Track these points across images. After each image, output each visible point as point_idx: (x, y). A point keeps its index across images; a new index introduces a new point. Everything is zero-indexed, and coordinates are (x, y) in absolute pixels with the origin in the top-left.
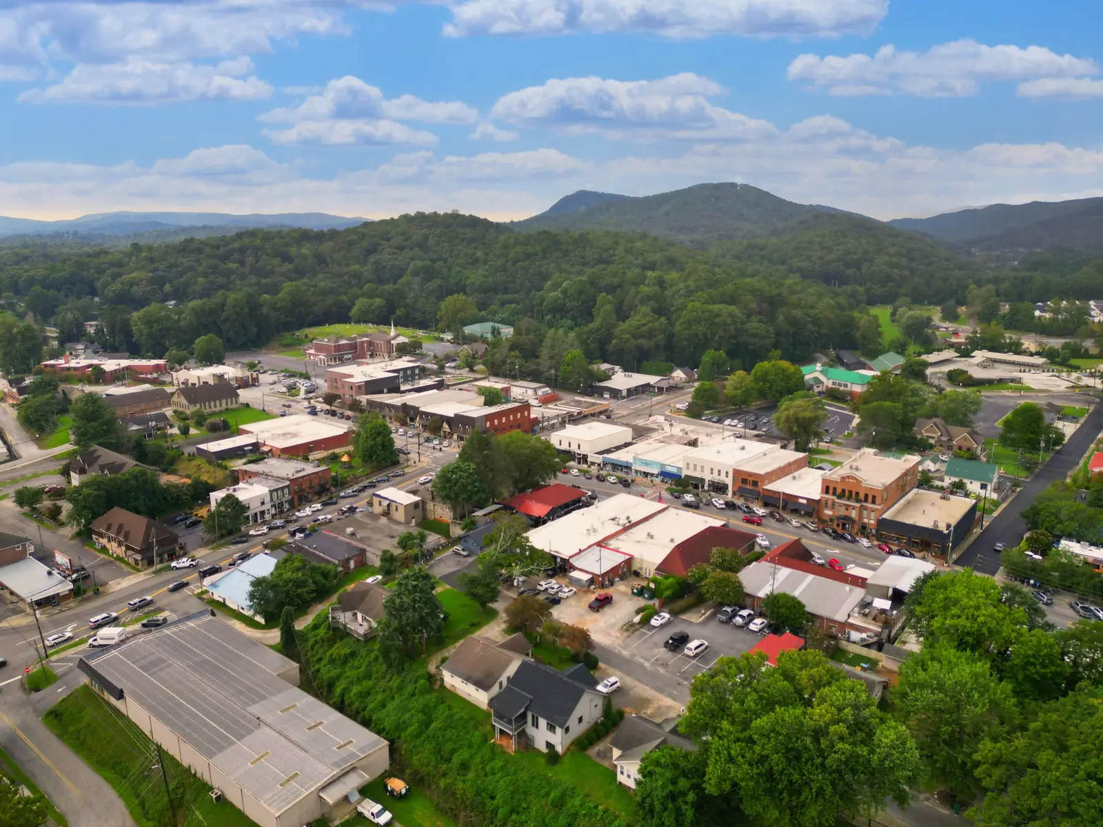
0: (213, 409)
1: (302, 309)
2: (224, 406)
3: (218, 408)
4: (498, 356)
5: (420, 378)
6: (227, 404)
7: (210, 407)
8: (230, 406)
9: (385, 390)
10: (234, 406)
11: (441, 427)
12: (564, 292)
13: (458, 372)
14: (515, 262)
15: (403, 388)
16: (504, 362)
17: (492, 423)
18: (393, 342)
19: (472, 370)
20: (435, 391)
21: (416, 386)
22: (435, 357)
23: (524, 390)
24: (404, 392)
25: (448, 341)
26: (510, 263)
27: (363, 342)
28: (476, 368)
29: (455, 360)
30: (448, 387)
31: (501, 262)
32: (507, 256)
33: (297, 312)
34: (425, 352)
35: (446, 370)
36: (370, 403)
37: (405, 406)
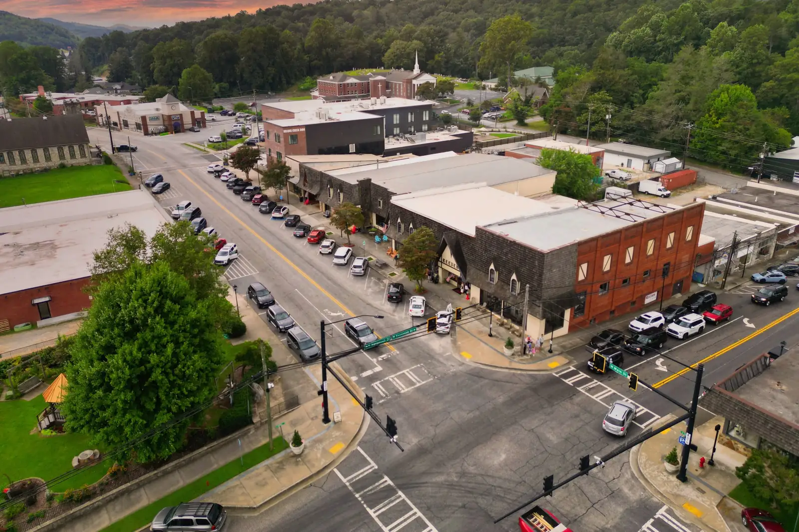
0: (31, 165)
1: (329, 50)
2: (56, 161)
3: (43, 163)
4: (569, 99)
5: (430, 130)
6: (62, 157)
7: (24, 161)
8: (68, 161)
9: (352, 147)
10: (79, 160)
11: (438, 257)
12: (656, 28)
13: (500, 125)
14: (575, 14)
15: (390, 144)
16: (582, 109)
17: (594, 267)
18: (414, 82)
19: (522, 123)
20: (451, 154)
21: (418, 143)
22: (470, 103)
23: (624, 159)
24: (393, 152)
25: (491, 89)
26: (569, 15)
27: (376, 82)
28: (527, 121)
29: (498, 109)
30: (480, 147)
31: (558, 14)
32: (565, 10)
33: (324, 53)
34: (458, 98)
35: (482, 121)
36: (306, 173)
37: (366, 186)
